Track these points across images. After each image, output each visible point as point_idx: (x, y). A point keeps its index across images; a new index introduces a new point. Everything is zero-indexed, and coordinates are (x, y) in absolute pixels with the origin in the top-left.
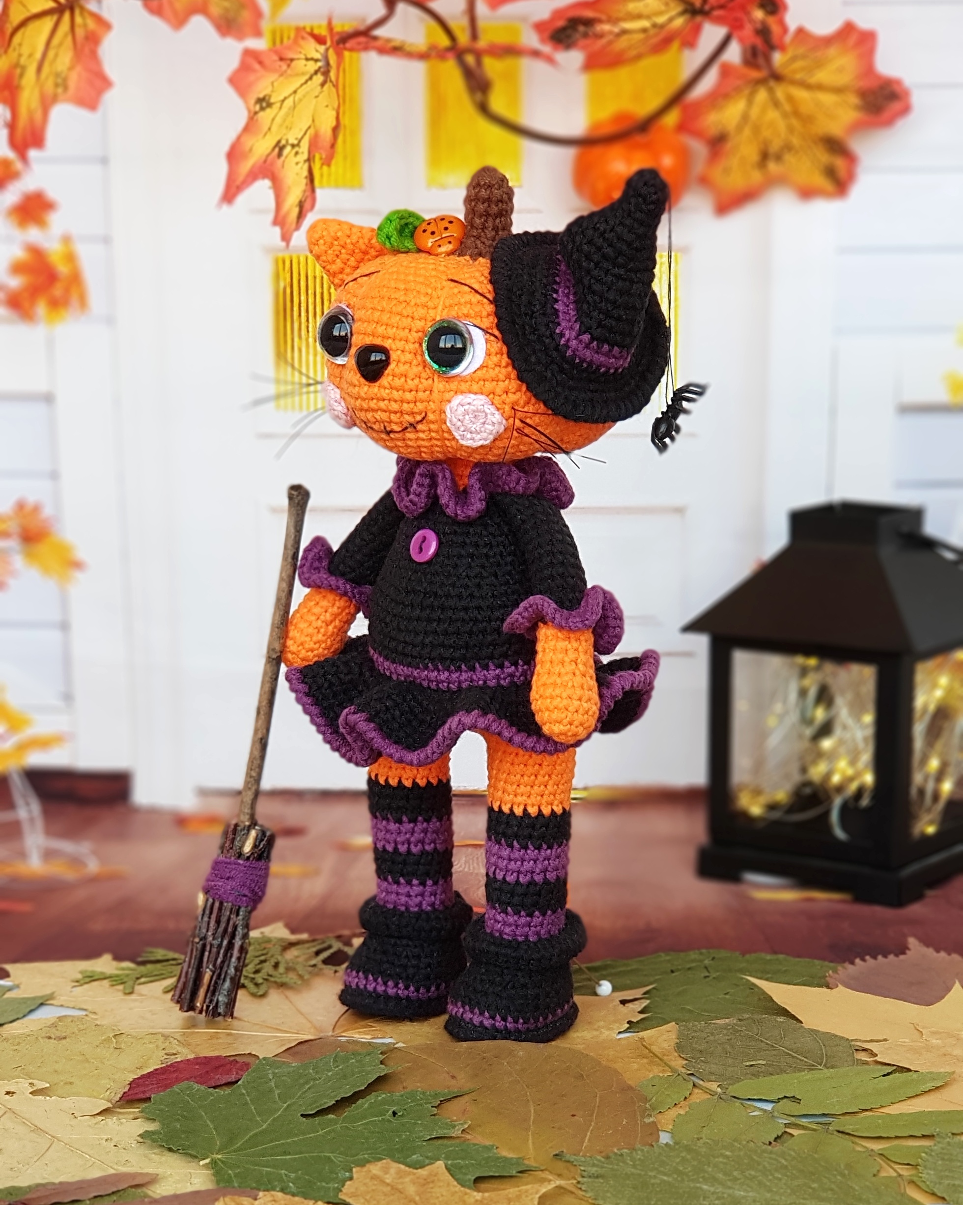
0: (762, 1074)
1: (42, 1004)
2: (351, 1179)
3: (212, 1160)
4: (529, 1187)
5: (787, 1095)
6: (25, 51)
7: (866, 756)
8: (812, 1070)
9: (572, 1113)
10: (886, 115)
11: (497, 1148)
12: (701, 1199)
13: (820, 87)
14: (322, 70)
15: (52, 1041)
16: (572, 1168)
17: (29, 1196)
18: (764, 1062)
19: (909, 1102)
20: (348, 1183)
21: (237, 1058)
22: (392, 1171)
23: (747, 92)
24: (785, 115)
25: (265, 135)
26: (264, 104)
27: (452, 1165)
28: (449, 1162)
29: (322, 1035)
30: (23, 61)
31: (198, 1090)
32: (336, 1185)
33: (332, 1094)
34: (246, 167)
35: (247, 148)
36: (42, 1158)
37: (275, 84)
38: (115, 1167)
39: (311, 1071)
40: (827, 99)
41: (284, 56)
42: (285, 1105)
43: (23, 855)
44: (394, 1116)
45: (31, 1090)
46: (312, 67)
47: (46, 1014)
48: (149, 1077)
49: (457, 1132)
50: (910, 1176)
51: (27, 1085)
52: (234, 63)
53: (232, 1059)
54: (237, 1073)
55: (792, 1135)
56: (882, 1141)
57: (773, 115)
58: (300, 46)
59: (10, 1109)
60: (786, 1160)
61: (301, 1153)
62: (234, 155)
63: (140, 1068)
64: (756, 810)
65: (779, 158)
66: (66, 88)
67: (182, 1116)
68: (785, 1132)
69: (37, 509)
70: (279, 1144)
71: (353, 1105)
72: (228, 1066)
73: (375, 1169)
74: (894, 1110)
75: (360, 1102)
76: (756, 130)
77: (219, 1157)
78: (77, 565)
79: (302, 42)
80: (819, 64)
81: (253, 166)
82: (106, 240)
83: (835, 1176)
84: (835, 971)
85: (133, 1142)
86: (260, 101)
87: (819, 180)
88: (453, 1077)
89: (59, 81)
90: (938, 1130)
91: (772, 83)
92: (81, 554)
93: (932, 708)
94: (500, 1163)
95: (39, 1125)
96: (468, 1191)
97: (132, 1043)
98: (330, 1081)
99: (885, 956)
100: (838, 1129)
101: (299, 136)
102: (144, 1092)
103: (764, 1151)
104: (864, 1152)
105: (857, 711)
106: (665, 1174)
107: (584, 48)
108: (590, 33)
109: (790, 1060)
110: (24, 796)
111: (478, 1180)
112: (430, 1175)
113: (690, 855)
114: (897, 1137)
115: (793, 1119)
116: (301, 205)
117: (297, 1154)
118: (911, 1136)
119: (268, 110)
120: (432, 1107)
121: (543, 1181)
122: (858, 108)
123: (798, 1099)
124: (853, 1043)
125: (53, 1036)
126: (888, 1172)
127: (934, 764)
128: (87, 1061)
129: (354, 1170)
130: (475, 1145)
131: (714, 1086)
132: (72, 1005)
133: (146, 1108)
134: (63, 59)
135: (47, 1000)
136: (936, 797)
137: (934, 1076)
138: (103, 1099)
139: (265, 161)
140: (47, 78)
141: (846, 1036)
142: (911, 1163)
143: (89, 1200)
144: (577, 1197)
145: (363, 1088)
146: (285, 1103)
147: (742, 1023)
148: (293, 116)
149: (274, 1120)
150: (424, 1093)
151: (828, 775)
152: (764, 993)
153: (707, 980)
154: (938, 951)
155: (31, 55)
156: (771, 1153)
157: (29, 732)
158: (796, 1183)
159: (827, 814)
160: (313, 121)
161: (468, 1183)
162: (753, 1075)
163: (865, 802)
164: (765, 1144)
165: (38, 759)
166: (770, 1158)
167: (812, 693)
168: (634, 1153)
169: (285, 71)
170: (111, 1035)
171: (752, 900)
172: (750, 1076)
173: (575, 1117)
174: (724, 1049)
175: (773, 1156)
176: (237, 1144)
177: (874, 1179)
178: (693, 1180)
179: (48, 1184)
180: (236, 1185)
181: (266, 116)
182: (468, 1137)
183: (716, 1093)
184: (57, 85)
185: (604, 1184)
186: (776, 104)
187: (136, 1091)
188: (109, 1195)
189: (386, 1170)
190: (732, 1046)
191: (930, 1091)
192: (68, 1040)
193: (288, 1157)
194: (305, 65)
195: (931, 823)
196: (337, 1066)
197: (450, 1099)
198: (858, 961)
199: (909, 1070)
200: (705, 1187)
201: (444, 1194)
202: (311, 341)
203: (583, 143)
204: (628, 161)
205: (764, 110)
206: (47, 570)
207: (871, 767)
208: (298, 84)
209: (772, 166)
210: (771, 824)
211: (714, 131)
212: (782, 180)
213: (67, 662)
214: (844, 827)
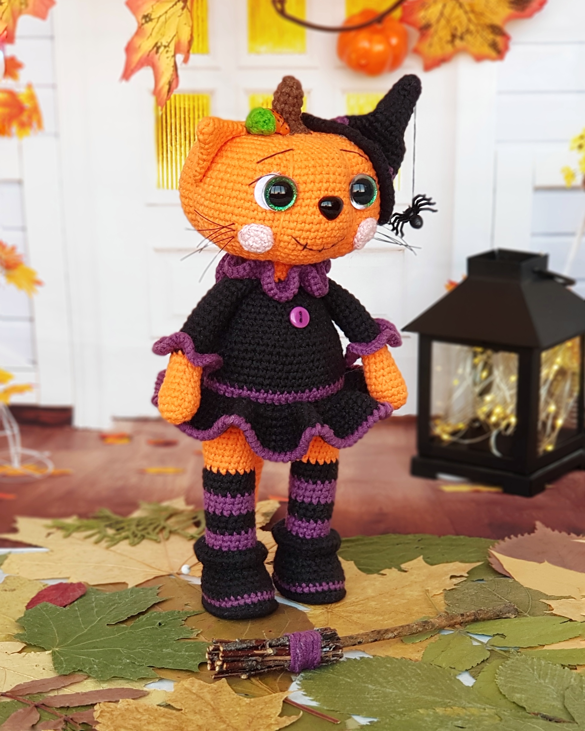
7: (512, 407)
10: (528, 11)
15: (6, 593)
24: (466, 12)
25: (148, 38)
26: (148, 19)
34: (137, 57)
35: (137, 46)
37: (154, 7)
43: (9, 460)
57: (459, 12)
62: (130, 49)
64: (445, 437)
65: (462, 38)
66: (27, 5)
69: (13, 249)
76: (448, 21)
78: (39, 283)
81: (141, 58)
82: (54, 86)
86: (145, 17)
87: (487, 50)
89: (23, 1)
92: (40, 277)
93: (551, 376)
99: (522, 535)
101: (169, 41)
105: (507, 373)
110: (9, 422)
112: (219, 687)
116: (170, 84)
119: (150, 23)
122: (510, 7)
127: (552, 408)
136: (553, 427)
139: (148, 55)
148: (165, 28)
151: (489, 415)
153: (418, 549)
154: (553, 530)
157: (11, 383)
159: (488, 439)
160: (177, 32)
163: (510, 431)
165: (17, 399)
167: (480, 366)
171: (442, 492)
181: (149, 26)
184: (21, 4)
189: (193, 684)
195: (550, 443)
198: (506, 539)
201: (227, 699)
202: (178, 146)
203: (343, 30)
204: (370, 41)
205: (453, 9)
206: (20, 286)
207: (514, 413)
208: (168, 8)
209: (458, 42)
210: (453, 444)
211: (423, 22)
212: (464, 50)
213: (33, 341)
214: (498, 448)
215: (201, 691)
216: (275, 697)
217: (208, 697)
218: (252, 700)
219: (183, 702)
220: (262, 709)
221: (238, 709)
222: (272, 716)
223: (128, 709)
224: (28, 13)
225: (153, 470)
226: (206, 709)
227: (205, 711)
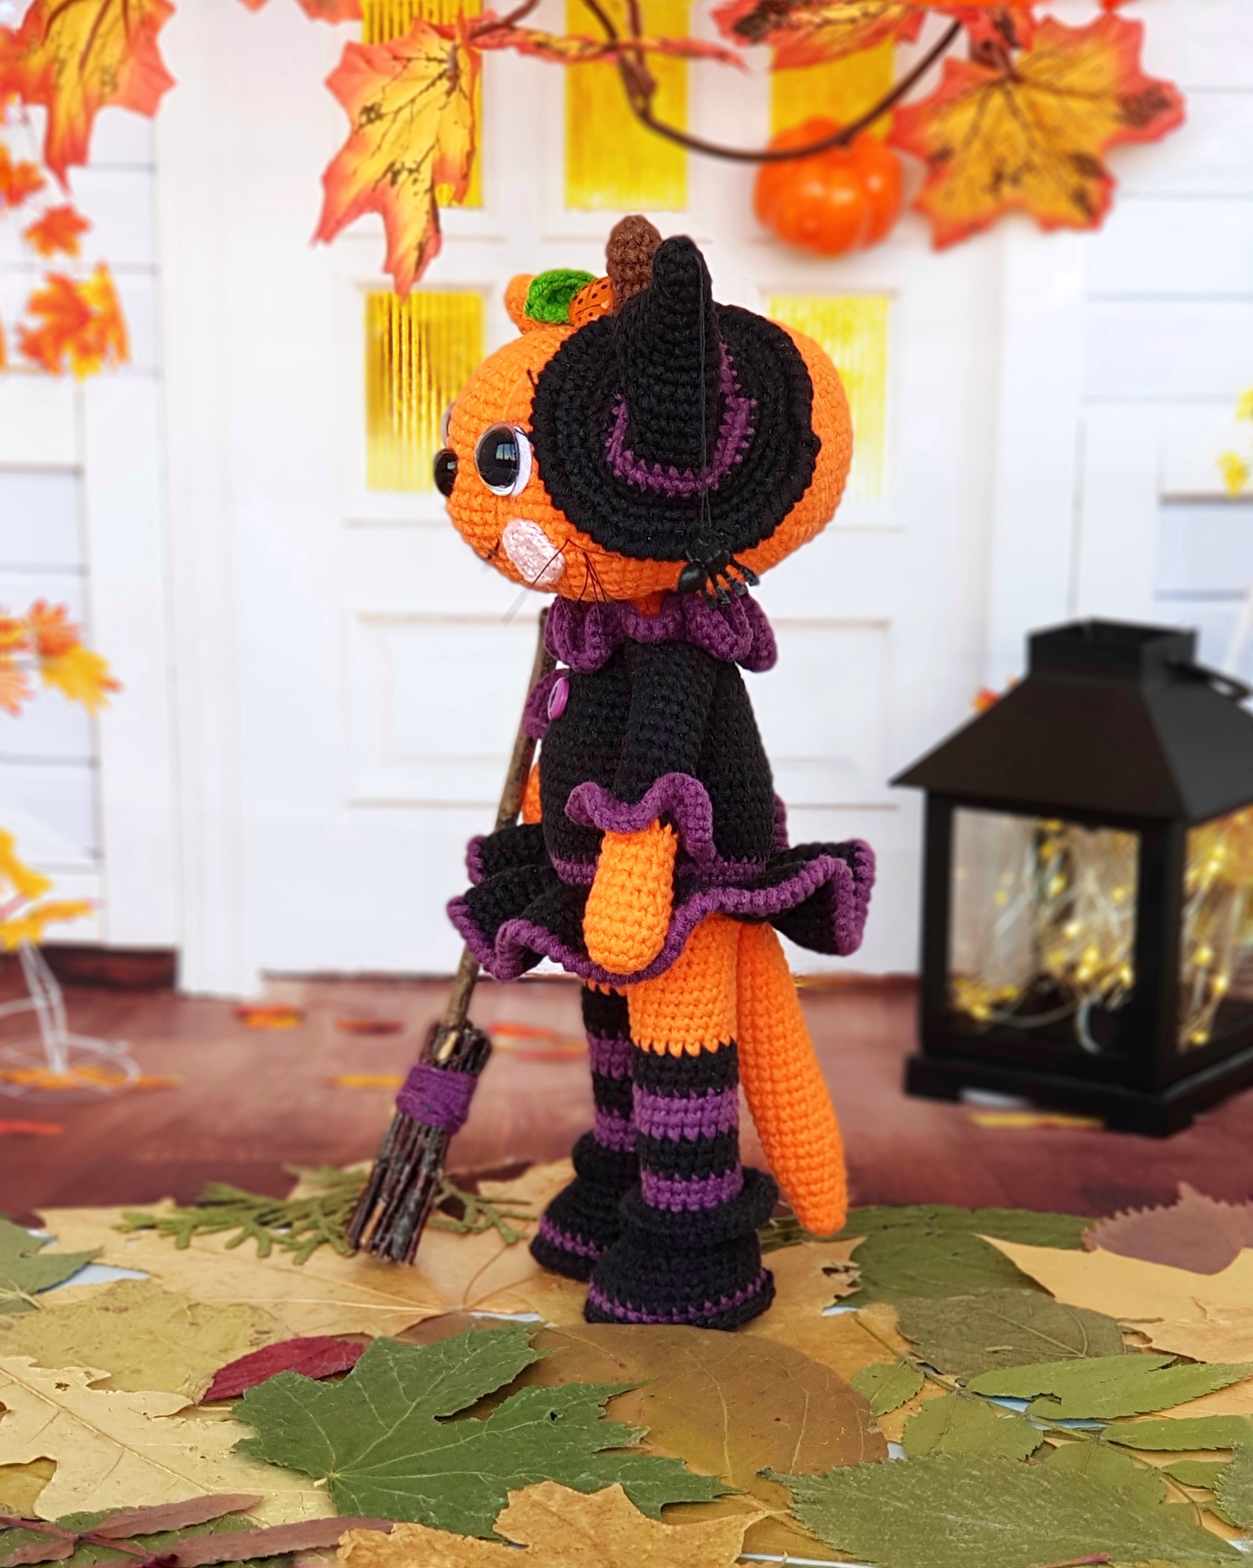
0: (1008, 1363)
1: (88, 1264)
2: (506, 1506)
3: (329, 1480)
4: (732, 1518)
5: (1043, 1392)
6: (66, 40)
7: (1122, 947)
8: (1071, 1358)
9: (775, 1417)
10: (1153, 127)
11: (686, 1463)
12: (947, 1532)
13: (1071, 92)
14: (448, 73)
15: (110, 1314)
16: (782, 1491)
17: (102, 1526)
18: (1010, 1348)
19: (1196, 1403)
20: (503, 1511)
21: (348, 1340)
22: (558, 1496)
23: (978, 96)
24: (1025, 127)
25: (373, 154)
26: (373, 115)
27: (631, 1486)
28: (628, 1483)
29: (450, 1309)
30: (62, 54)
31: (302, 1382)
32: (489, 1515)
33: (473, 1389)
34: (348, 195)
35: (350, 171)
36: (112, 1474)
37: (387, 90)
38: (206, 1485)
39: (442, 1356)
40: (1078, 106)
41: (399, 55)
42: (414, 1404)
43: (42, 1058)
44: (553, 1419)
45: (88, 1382)
46: (435, 69)
47: (94, 1278)
48: (237, 1367)
49: (634, 1441)
50: (1205, 1503)
51: (82, 1375)
52: (332, 60)
53: (339, 1340)
54: (348, 1359)
55: (1055, 1447)
56: (1167, 1456)
57: (1010, 126)
58: (421, 43)
59: (63, 1407)
60: (1049, 1483)
61: (440, 1470)
62: (333, 178)
63: (224, 1351)
64: (981, 1012)
65: (1016, 180)
66: (115, 87)
67: (286, 1419)
68: (1045, 1442)
69: (60, 612)
70: (411, 1458)
71: (501, 1405)
72: (336, 1350)
73: (536, 1492)
74: (1180, 1413)
75: (509, 1400)
76: (988, 144)
77: (338, 1475)
78: (112, 685)
79: (422, 37)
80: (1071, 64)
81: (358, 195)
82: (153, 270)
83: (1112, 1504)
84: (1092, 1228)
85: (224, 1451)
86: (367, 110)
87: (1066, 208)
88: (622, 1366)
89: (107, 78)
90: (1235, 1443)
91: (1010, 86)
92: (114, 672)
93: (1205, 885)
94: (691, 1483)
95: (103, 1431)
96: (655, 1522)
97: (212, 1317)
98: (467, 1370)
99: (1152, 1208)
100: (1110, 1439)
101: (419, 159)
102: (233, 1388)
103: (1020, 1471)
104: (1146, 1471)
105: (1107, 882)
106: (899, 1500)
107: (775, 42)
108: (784, 24)
109: (1042, 1345)
110: (41, 981)
111: (667, 1507)
112: (606, 1501)
113: (895, 1066)
114: (1186, 1451)
115: (1054, 1425)
116: (421, 248)
117: (434, 1472)
118: (1203, 1450)
119: (378, 123)
120: (600, 1406)
121: (749, 1510)
122: (1117, 118)
123: (1057, 1398)
124: (1120, 1324)
125: (111, 1307)
126: (1176, 1498)
127: (1205, 955)
128: (156, 1341)
129: (509, 1494)
130: (658, 1459)
131: (950, 1380)
132: (128, 1264)
133: (238, 1407)
134: (112, 50)
135: (95, 1257)
136: (1207, 995)
137: (1227, 1370)
138: (178, 1393)
139: (374, 189)
140: (92, 74)
141: (1111, 1314)
142: (1206, 1486)
143: (180, 1530)
144: (790, 1531)
145: (511, 1381)
146: (413, 1401)
147: (979, 1299)
148: (410, 132)
149: (402, 1424)
150: (587, 1387)
151: (1072, 968)
152: (1002, 1254)
153: (930, 1237)
154: (1217, 1199)
155: (72, 47)
156: (1029, 1472)
157: (46, 898)
158: (1063, 1512)
159: (1071, 1018)
160: (438, 140)
161: (654, 1513)
162: (999, 1364)
163: (1115, 1002)
164: (1021, 1461)
165: (58, 932)
166: (1028, 1479)
167: (1053, 864)
168: (858, 1471)
169: (400, 74)
170: (185, 1306)
171: (976, 1127)
172: (994, 1366)
173: (781, 1423)
174: (959, 1330)
175: (1033, 1477)
176: (358, 1457)
177: (1161, 1507)
178: (934, 1509)
179: (125, 1508)
180: (362, 1514)
181: (375, 131)
182: (649, 1448)
183: (954, 1388)
184: (103, 83)
185: (824, 1512)
186: (1015, 112)
187: (224, 1385)
188: (204, 1524)
189: (550, 1495)
190: (969, 1327)
191: (1222, 1389)
192: (131, 1312)
193: (425, 1476)
194: (427, 67)
195: (1200, 1028)
196: (475, 1350)
197: (620, 1395)
198: (1119, 1215)
199: (1193, 1361)
200: (950, 1517)
201: (625, 1526)
202: (414, 402)
203: (768, 159)
204: (826, 182)
205: (999, 120)
206: (71, 692)
207: (1129, 959)
208: (416, 91)
209: (1007, 190)
210: (996, 1028)
211: (935, 146)
212: (1018, 208)
213: (96, 808)
214: (1094, 1034)
215: (569, 1509)
216: (729, 1524)
217: (584, 1521)
218: (678, 1528)
219: (529, 1531)
220: (699, 1547)
221: (649, 1547)
222: (722, 1561)
223: (411, 1543)
224: (117, 103)
225: (354, 1080)
226: (579, 1546)
227: (577, 1549)
